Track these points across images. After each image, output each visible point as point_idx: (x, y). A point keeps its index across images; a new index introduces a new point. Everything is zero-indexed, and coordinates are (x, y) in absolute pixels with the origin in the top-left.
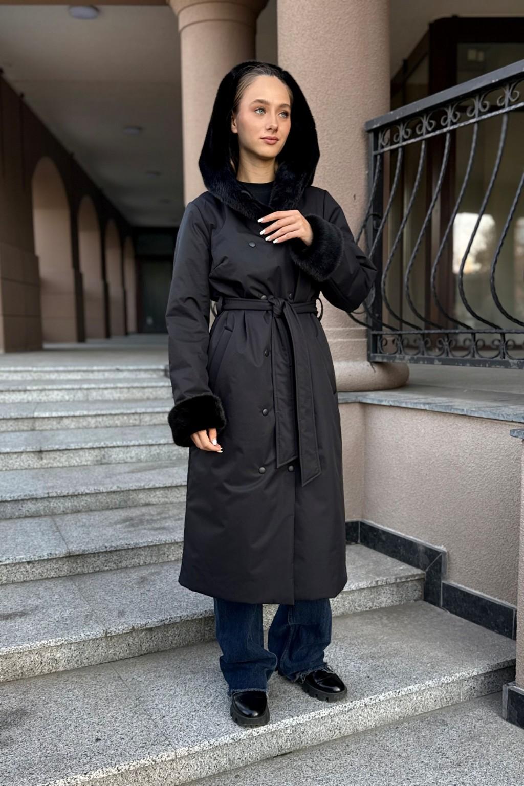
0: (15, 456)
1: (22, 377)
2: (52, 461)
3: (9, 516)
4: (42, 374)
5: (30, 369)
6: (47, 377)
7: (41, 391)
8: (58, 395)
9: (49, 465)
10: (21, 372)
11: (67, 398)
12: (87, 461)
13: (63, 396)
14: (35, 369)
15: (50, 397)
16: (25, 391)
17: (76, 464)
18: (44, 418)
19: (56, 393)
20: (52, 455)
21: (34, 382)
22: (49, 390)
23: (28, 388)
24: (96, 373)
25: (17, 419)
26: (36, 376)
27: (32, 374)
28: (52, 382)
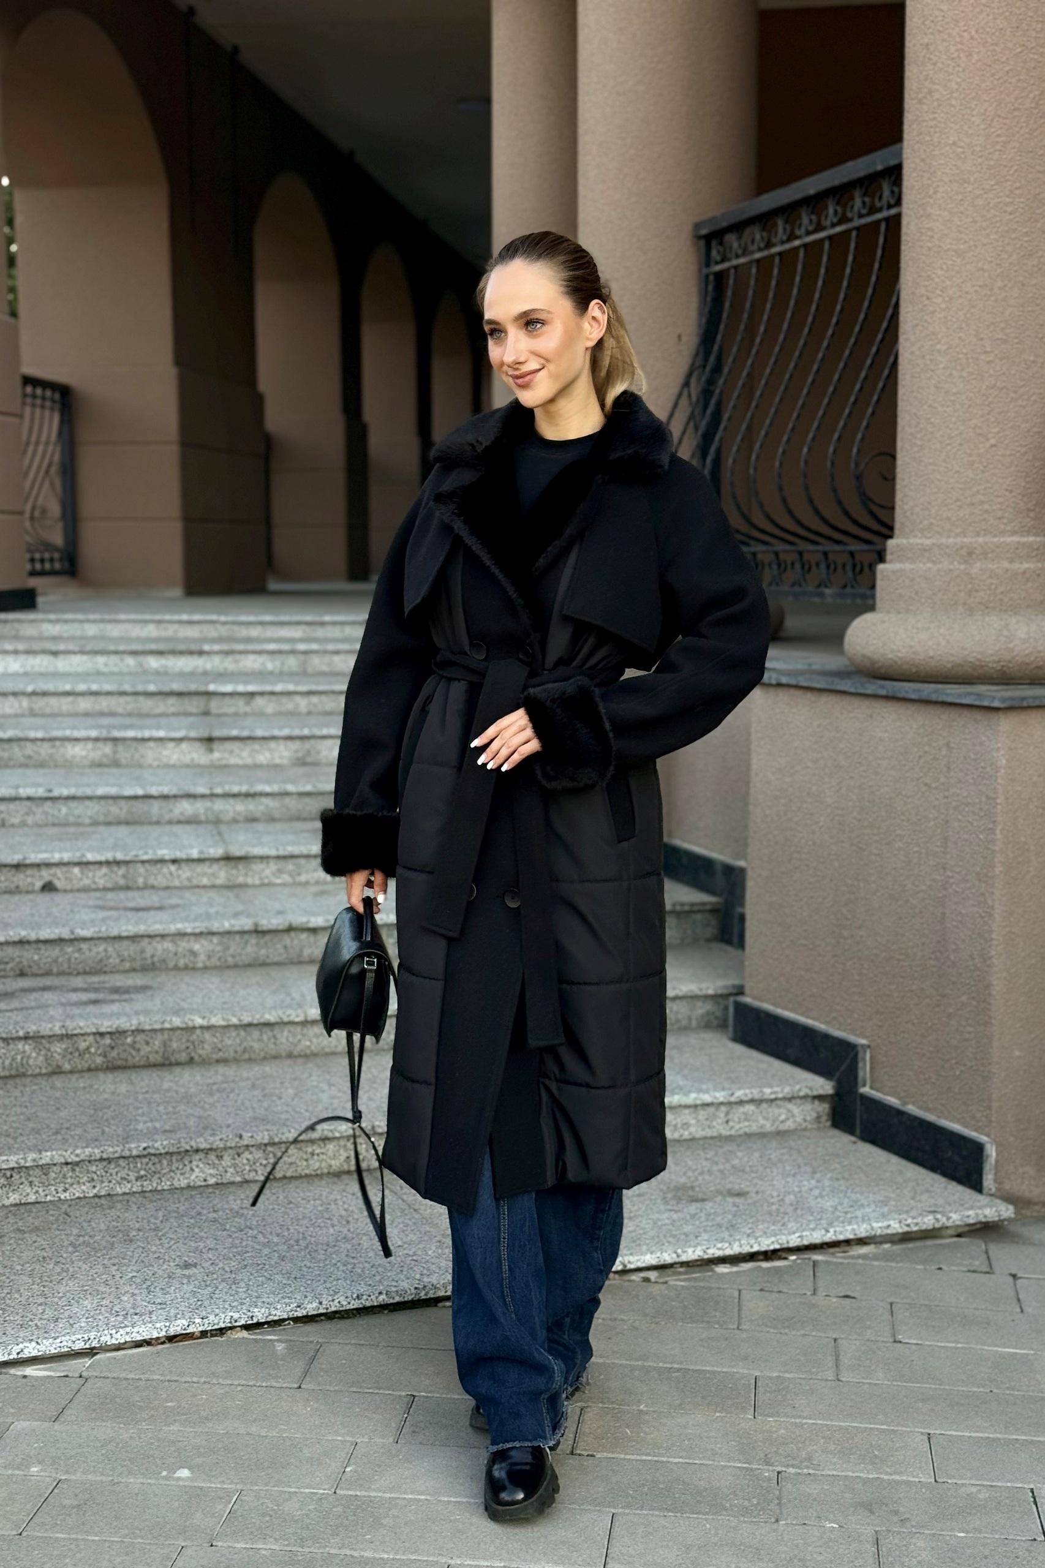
0: (171, 745)
1: (201, 632)
2: (227, 755)
3: (155, 819)
4: (236, 628)
5: (214, 617)
6: (244, 632)
7: (227, 653)
8: (255, 661)
9: (224, 762)
10: (199, 622)
11: (270, 666)
12: (281, 757)
13: (263, 664)
14: (223, 618)
15: (241, 665)
16: (201, 653)
17: (265, 762)
18: (224, 694)
19: (251, 657)
20: (228, 745)
21: (220, 640)
22: (241, 652)
23: (206, 648)
24: (329, 628)
25: (180, 694)
26: (223, 631)
27: (218, 626)
28: (249, 640)
